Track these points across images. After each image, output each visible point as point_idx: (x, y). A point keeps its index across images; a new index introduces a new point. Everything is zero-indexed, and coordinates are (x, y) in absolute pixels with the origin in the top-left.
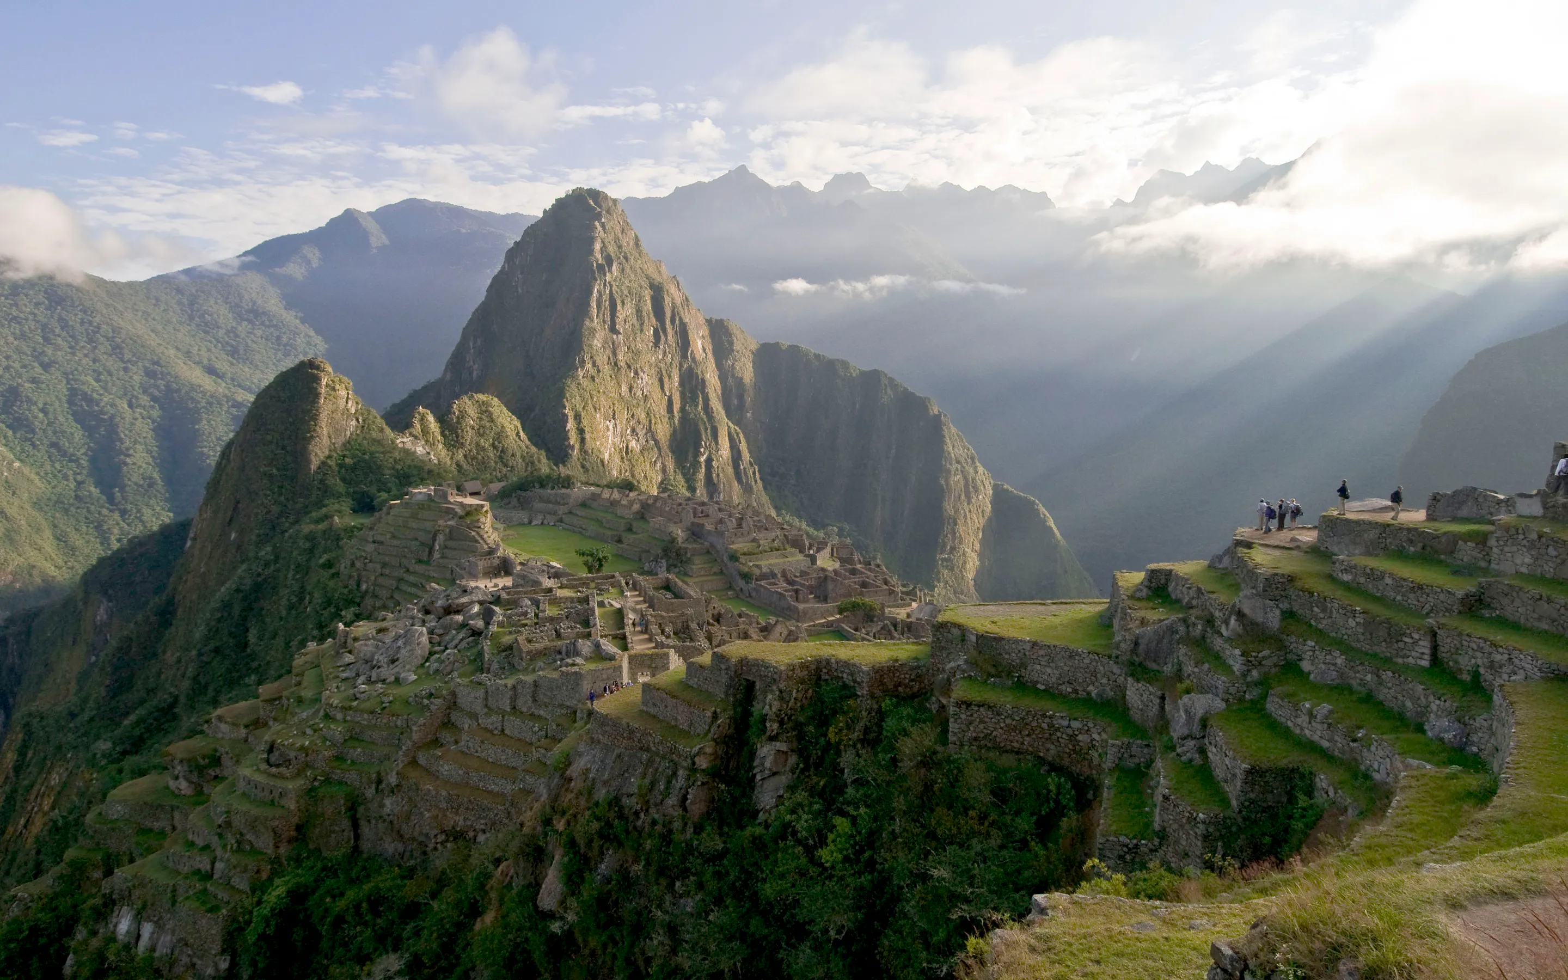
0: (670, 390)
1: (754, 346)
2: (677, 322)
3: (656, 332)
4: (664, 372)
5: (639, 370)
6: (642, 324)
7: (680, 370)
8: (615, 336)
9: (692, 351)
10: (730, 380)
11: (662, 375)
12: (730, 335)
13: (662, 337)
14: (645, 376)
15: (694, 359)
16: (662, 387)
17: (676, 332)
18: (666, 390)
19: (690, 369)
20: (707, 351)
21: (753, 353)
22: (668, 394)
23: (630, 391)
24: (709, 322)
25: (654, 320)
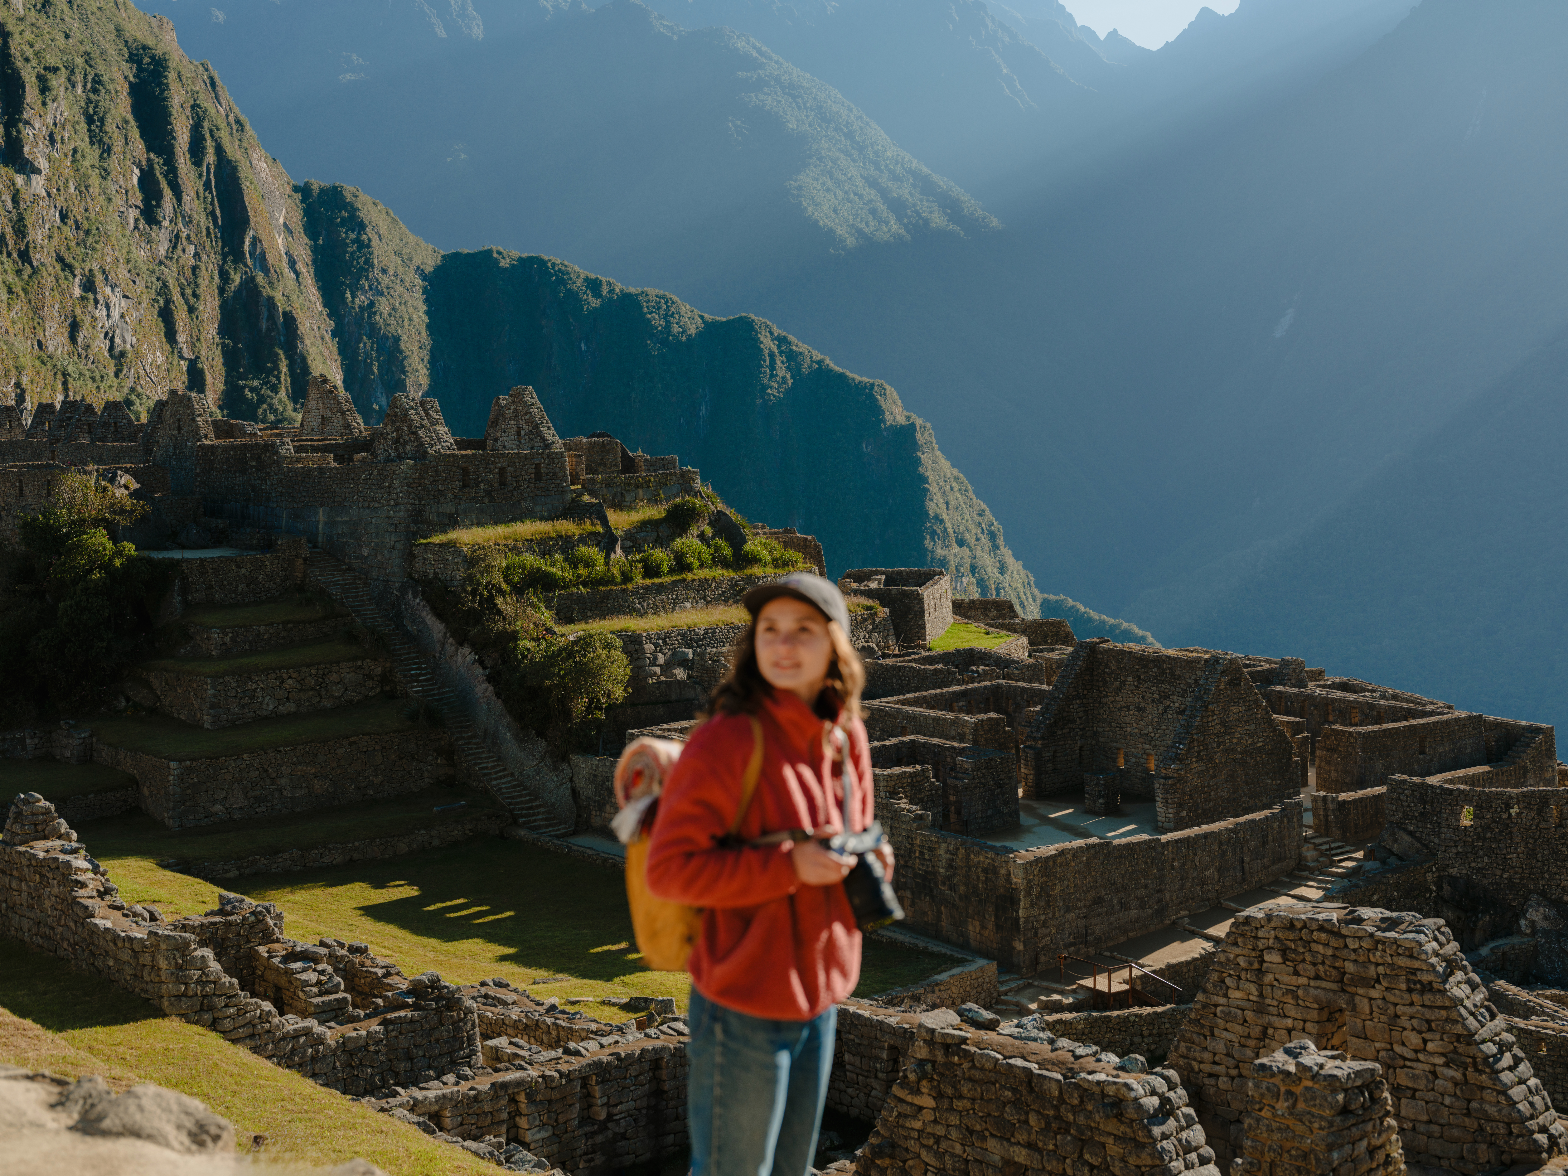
0: (194, 342)
1: (429, 259)
2: (210, 158)
3: (148, 183)
4: (176, 296)
5: (99, 278)
6: (106, 151)
7: (222, 290)
8: (19, 180)
9: (255, 241)
10: (365, 344)
11: (168, 301)
12: (361, 226)
13: (168, 193)
14: (118, 305)
15: (262, 261)
16: (171, 335)
17: (207, 186)
18: (181, 338)
19: (250, 286)
20: (300, 266)
21: (424, 277)
22: (186, 353)
23: (73, 338)
24: (304, 191)
25: (139, 146)
